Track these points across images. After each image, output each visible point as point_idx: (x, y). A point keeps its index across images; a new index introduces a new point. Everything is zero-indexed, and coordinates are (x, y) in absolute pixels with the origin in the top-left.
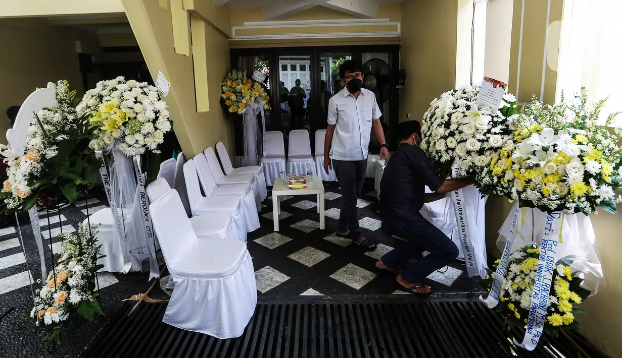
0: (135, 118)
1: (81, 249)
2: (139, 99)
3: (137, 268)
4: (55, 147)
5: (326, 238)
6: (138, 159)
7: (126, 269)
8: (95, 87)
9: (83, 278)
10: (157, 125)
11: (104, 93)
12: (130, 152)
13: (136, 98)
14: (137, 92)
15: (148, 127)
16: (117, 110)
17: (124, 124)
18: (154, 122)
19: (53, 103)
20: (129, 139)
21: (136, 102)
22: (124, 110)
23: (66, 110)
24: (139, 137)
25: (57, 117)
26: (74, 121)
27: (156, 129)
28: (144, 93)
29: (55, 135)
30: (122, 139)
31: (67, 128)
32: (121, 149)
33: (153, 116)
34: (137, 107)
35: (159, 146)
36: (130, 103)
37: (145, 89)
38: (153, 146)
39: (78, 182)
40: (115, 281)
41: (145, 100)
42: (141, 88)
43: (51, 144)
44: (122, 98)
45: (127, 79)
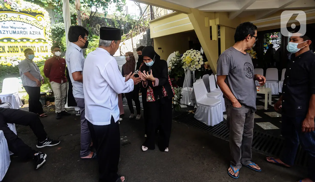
0: (194, 60)
1: (177, 92)
2: (195, 55)
3: (192, 105)
4: (174, 66)
5: (265, 113)
6: (194, 72)
7: (189, 104)
8: (186, 52)
9: (177, 99)
10: (199, 62)
11: (187, 54)
12: (192, 70)
13: (194, 55)
14: (195, 53)
15: (197, 63)
16: (189, 58)
17: (191, 62)
18: (199, 61)
19: (175, 56)
20: (192, 66)
21: (194, 56)
22: (191, 58)
23: (177, 58)
24: (194, 66)
25: (175, 60)
26: (179, 61)
27: (199, 63)
28: (197, 53)
29: (174, 64)
30: (190, 66)
31: (177, 62)
32: (190, 69)
33: (198, 60)
34: (194, 57)
35: (200, 69)
36: (193, 56)
37: (197, 52)
38: (198, 69)
39: (178, 75)
40: (186, 107)
41: (197, 56)
42: (196, 52)
43: (173, 66)
44: (191, 55)
45: (193, 50)
